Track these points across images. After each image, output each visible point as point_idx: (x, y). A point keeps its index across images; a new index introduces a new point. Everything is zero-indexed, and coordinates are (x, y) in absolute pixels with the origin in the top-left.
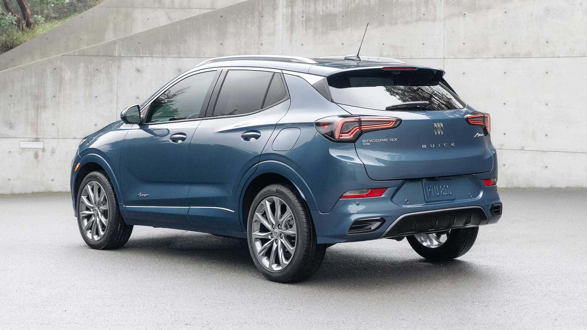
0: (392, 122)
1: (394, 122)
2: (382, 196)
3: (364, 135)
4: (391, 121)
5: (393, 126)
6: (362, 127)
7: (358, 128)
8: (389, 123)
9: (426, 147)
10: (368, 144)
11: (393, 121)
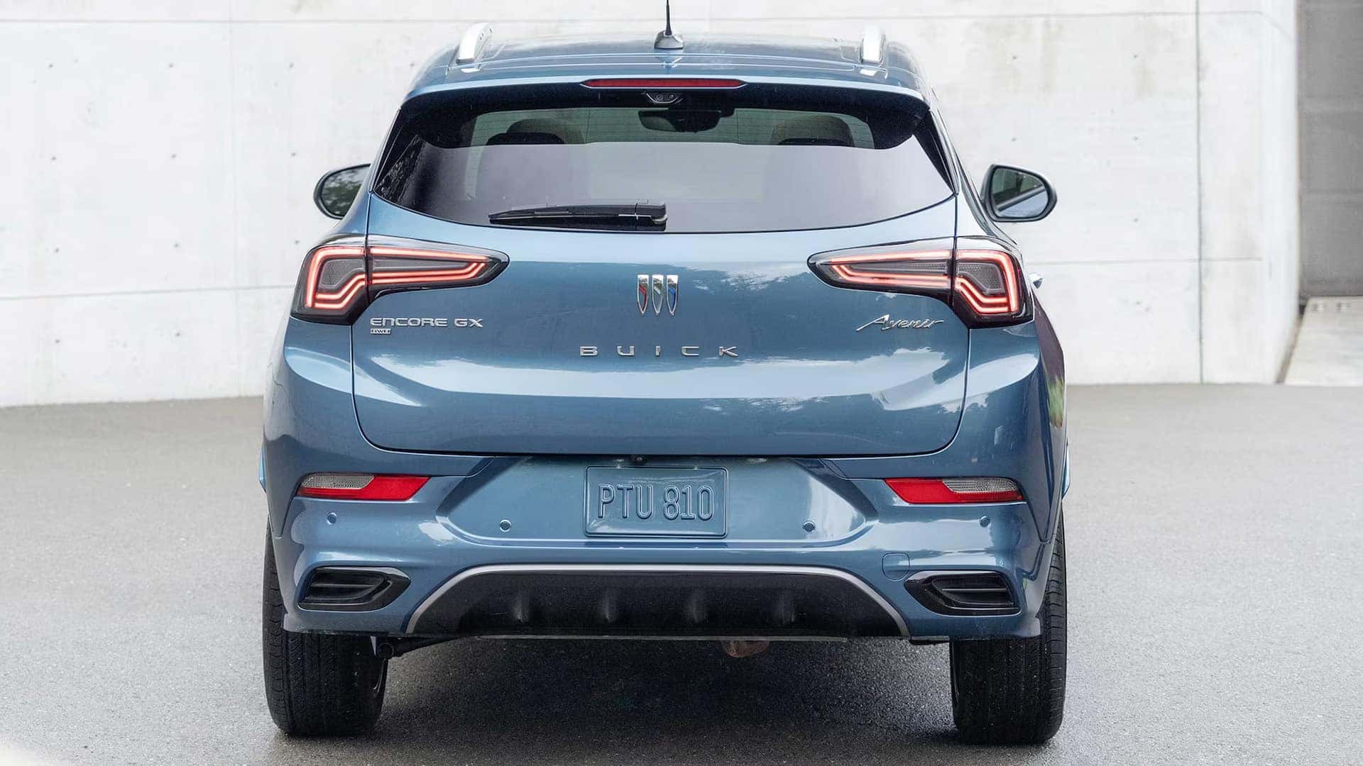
0: (475, 265)
1: (483, 265)
2: (407, 502)
3: (380, 302)
4: (469, 262)
5: (477, 275)
6: (375, 275)
7: (362, 280)
8: (466, 267)
9: (595, 353)
10: (387, 330)
11: (479, 262)
